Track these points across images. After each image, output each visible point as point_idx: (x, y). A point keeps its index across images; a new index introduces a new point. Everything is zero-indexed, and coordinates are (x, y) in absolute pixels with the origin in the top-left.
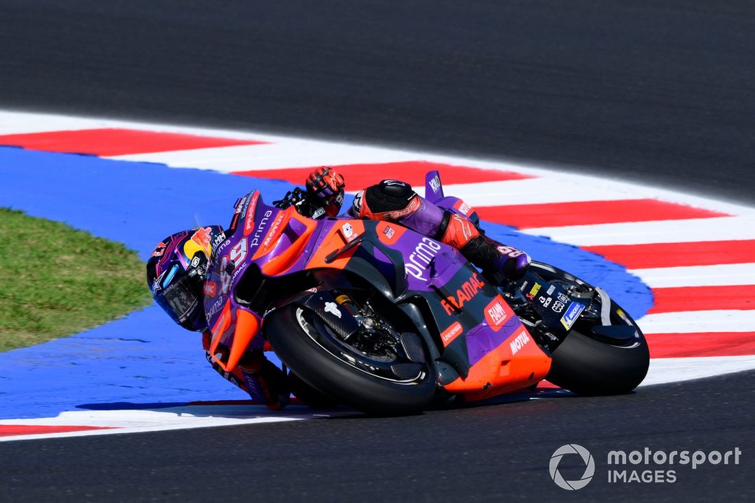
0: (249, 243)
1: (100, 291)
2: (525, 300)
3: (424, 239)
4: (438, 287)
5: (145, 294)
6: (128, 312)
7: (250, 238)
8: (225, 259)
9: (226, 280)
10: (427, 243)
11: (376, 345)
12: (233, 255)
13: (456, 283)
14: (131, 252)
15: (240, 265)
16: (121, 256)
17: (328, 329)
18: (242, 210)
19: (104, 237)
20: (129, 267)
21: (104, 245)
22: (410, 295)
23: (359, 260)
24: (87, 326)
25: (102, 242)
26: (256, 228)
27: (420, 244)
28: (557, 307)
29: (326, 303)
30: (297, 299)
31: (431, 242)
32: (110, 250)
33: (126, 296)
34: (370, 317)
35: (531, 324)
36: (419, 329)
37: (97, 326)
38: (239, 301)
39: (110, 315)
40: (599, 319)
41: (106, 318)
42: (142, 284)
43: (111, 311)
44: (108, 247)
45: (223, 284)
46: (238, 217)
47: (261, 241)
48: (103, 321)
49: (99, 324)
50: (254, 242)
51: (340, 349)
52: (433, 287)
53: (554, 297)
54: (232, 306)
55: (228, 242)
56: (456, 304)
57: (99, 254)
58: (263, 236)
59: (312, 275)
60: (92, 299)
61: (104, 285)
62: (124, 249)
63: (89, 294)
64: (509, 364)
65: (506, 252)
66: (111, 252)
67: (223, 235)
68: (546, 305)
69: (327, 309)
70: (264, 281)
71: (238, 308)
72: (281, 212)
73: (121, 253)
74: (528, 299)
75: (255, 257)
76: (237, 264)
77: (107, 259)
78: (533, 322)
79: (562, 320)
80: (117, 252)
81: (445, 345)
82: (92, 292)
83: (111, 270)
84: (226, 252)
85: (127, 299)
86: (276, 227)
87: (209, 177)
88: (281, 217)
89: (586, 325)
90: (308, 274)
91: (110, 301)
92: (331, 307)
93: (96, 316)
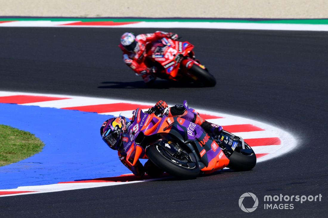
0: (139, 125)
1: (25, 147)
2: (220, 142)
3: (191, 123)
4: (198, 138)
5: (39, 148)
6: (34, 154)
7: (139, 124)
8: (131, 130)
9: (132, 136)
10: (192, 124)
11: (182, 157)
12: (134, 129)
13: (203, 137)
14: (32, 135)
15: (137, 132)
16: (30, 136)
17: (166, 152)
18: (135, 115)
19: (23, 130)
20: (33, 139)
21: (24, 133)
22: (190, 141)
23: (174, 130)
24: (22, 159)
25: (23, 132)
26: (141, 120)
27: (190, 125)
28: (230, 143)
29: (165, 144)
30: (156, 143)
31: (193, 124)
32: (26, 134)
33: (33, 149)
34: (179, 148)
35: (223, 149)
36: (193, 151)
37: (25, 159)
38: (136, 143)
39: (29, 155)
40: (242, 147)
41: (28, 156)
42: (38, 145)
43: (29, 154)
44: (25, 133)
45: (131, 138)
46: (134, 117)
47: (143, 124)
48: (27, 157)
49: (26, 158)
50: (141, 125)
51: (171, 158)
52: (196, 138)
53: (228, 140)
54: (134, 145)
55: (132, 125)
56: (203, 143)
57: (22, 135)
58: (144, 123)
59: (159, 135)
60: (22, 150)
61: (25, 145)
62: (30, 134)
63: (21, 148)
64: (219, 162)
65: (214, 126)
66: (26, 135)
67: (130, 123)
68: (226, 143)
69: (166, 146)
70: (145, 137)
71: (137, 145)
72: (149, 115)
73: (29, 135)
74: (221, 141)
75: (142, 130)
76: (135, 132)
77: (25, 137)
78: (223, 148)
79: (232, 148)
80: (28, 135)
81: (201, 156)
82: (22, 148)
83: (27, 141)
84: (132, 128)
85: (34, 150)
86: (148, 120)
87: (53, 110)
88: (150, 117)
89: (239, 149)
90: (158, 135)
91: (28, 151)
92: (167, 145)
93: (24, 156)
